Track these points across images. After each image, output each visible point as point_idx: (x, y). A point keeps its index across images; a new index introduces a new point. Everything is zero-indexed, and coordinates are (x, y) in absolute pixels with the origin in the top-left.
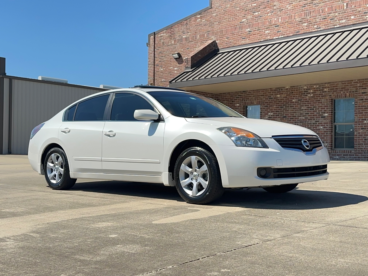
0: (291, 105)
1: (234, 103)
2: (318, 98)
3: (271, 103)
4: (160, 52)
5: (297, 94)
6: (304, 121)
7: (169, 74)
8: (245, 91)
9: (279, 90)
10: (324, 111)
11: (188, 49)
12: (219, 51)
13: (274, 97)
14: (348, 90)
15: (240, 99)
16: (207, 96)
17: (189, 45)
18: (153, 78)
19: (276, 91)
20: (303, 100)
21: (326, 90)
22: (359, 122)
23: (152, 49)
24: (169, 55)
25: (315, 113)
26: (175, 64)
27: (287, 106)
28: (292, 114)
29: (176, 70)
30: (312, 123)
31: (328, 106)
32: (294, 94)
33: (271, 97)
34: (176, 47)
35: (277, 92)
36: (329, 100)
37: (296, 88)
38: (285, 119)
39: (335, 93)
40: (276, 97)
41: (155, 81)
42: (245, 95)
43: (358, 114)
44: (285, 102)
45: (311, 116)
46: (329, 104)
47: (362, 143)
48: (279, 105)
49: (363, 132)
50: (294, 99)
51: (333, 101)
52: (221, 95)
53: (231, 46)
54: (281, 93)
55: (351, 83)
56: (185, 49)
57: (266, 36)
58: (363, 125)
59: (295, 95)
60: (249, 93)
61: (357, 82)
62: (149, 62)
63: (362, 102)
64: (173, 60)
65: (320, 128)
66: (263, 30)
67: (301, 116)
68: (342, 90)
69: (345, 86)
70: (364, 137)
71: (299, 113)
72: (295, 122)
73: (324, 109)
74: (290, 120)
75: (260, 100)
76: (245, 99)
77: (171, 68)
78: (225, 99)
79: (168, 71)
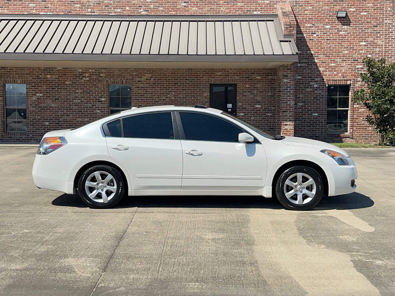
0: (64, 87)
2: (95, 82)
3: (39, 83)
5: (70, 77)
6: (80, 104)
8: (5, 68)
9: (49, 70)
10: (101, 95)
13: (44, 77)
14: (125, 77)
19: (46, 71)
20: (78, 83)
21: (102, 75)
25: (91, 96)
27: (60, 88)
28: (65, 97)
30: (88, 107)
31: (105, 91)
32: (67, 75)
33: (39, 76)
37: (69, 70)
38: (58, 101)
39: (112, 79)
40: (46, 77)
42: (4, 72)
44: (57, 84)
45: (87, 99)
46: (106, 89)
48: (49, 87)
50: (67, 81)
54: (52, 73)
55: (128, 71)
57: (30, 10)
59: (68, 77)
60: (10, 70)
63: (138, 90)
65: (97, 112)
66: (27, 3)
67: (76, 99)
68: (119, 77)
69: (121, 73)
71: (74, 96)
72: (69, 105)
73: (101, 93)
74: (63, 103)
75: (25, 79)
76: (4, 76)
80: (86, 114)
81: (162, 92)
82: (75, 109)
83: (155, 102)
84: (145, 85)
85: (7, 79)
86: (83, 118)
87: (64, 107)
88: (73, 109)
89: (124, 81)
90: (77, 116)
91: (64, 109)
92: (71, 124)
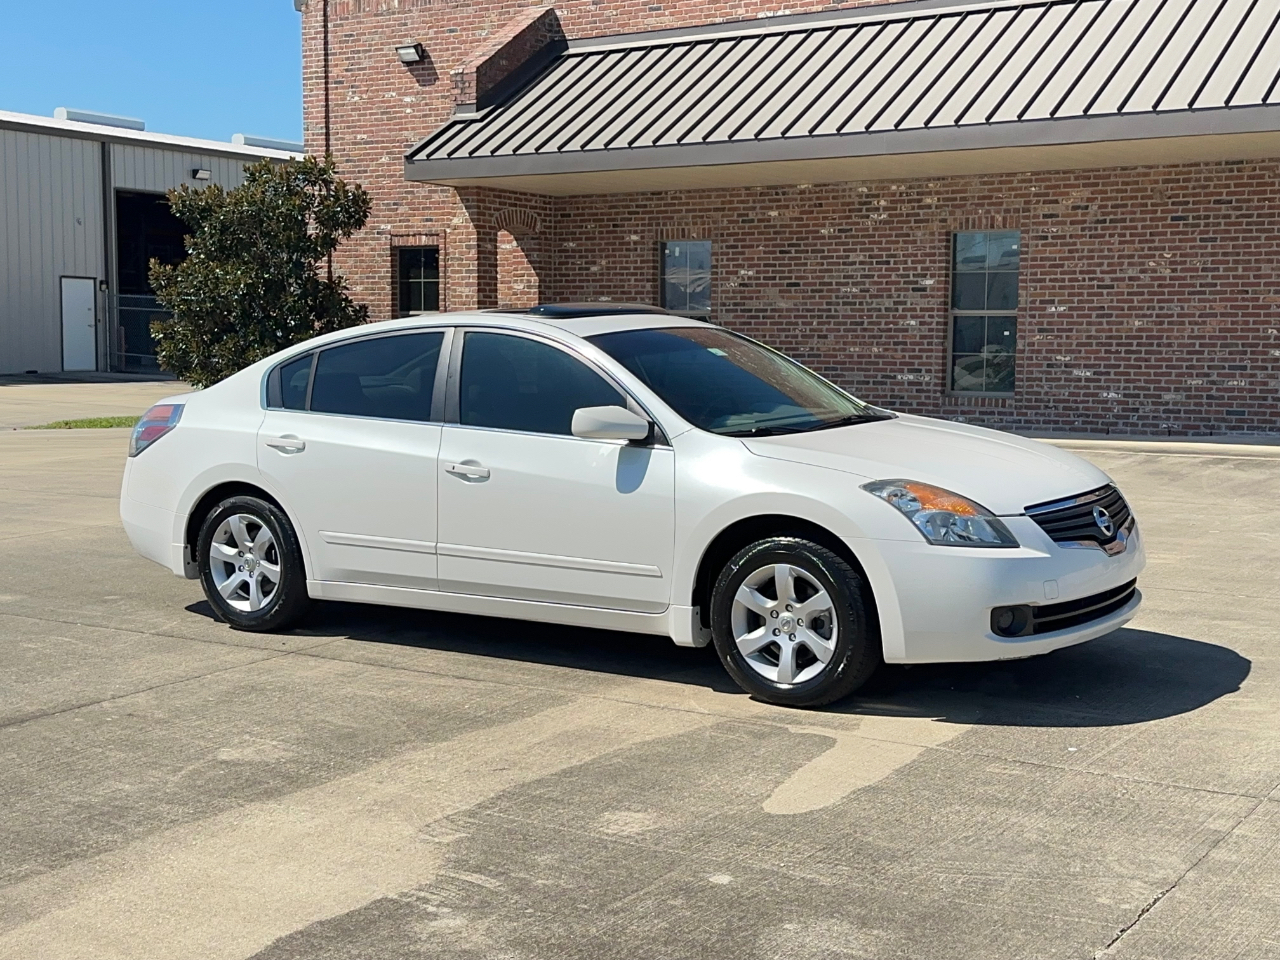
0: (815, 245)
1: (622, 232)
2: (905, 226)
3: (748, 237)
4: (346, 36)
5: (834, 212)
6: (858, 301)
7: (385, 117)
8: (660, 193)
9: (775, 193)
10: (922, 269)
11: (451, 31)
12: (567, 48)
13: (760, 217)
14: (1001, 204)
15: (643, 219)
16: (529, 204)
17: (456, 18)
19: (767, 198)
20: (856, 230)
21: (928, 201)
22: (1031, 309)
23: (317, 22)
24: (382, 50)
25: (894, 274)
26: (406, 83)
27: (802, 248)
28: (818, 277)
29: (412, 106)
30: (883, 308)
31: (934, 255)
32: (824, 208)
34: (409, 21)
35: (770, 201)
36: (940, 234)
37: (833, 191)
38: (796, 291)
39: (958, 212)
40: (766, 217)
41: (332, 137)
42: (657, 206)
43: (1029, 284)
44: (795, 236)
45: (881, 283)
46: (939, 249)
47: (1041, 375)
48: (774, 246)
49: (1045, 340)
50: (824, 226)
51: (952, 238)
52: (577, 199)
53: (608, 32)
54: (783, 203)
55: (1011, 182)
56: (443, 32)
57: (733, 7)
58: (1045, 320)
59: (828, 212)
60: (672, 199)
61: (1031, 181)
62: (305, 68)
63: (1043, 245)
64: (399, 66)
65: (909, 325)
67: (847, 284)
68: (982, 205)
69: (989, 190)
70: (1045, 358)
71: (842, 274)
72: (828, 304)
73: (924, 262)
74: (811, 297)
75: (712, 225)
76: (658, 218)
77: (392, 97)
78: (589, 215)
79: (380, 107)
80: (875, 333)
81: (1126, 253)
82: (844, 317)
83: (1099, 287)
84: (1069, 229)
85: (664, 228)
86: (865, 343)
87: (813, 310)
88: (838, 317)
89: (997, 216)
90: (850, 339)
91: (812, 317)
92: (832, 365)
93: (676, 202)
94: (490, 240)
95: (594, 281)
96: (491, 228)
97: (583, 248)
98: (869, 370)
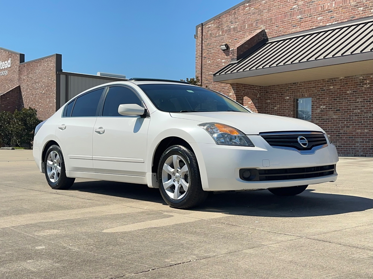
0: (345, 97)
1: (284, 96)
3: (323, 96)
4: (207, 44)
5: (351, 85)
6: (360, 114)
7: (217, 66)
8: (296, 83)
9: (332, 81)
11: (236, 39)
12: (268, 41)
13: (327, 89)
15: (290, 92)
16: (255, 89)
17: (237, 36)
18: (200, 71)
19: (329, 82)
20: (359, 91)
23: (200, 41)
24: (217, 47)
25: (372, 105)
26: (223, 56)
27: (341, 98)
28: (346, 107)
29: (224, 62)
30: (368, 116)
32: (348, 85)
33: (323, 88)
34: (224, 38)
35: (330, 83)
37: (351, 79)
38: (339, 112)
40: (329, 88)
41: (203, 74)
42: (295, 87)
44: (339, 94)
45: (368, 108)
48: (332, 98)
50: (348, 90)
52: (271, 87)
53: (280, 35)
54: (334, 84)
57: (318, 23)
60: (299, 85)
62: (196, 54)
64: (221, 51)
66: (316, 17)
67: (356, 109)
71: (354, 106)
72: (350, 116)
74: (344, 114)
75: (312, 92)
76: (295, 91)
77: (219, 60)
78: (274, 91)
79: (216, 64)
80: (366, 125)
82: (355, 120)
85: (297, 94)
86: (362, 129)
87: (345, 118)
88: (353, 120)
90: (357, 127)
91: (344, 121)
92: (351, 136)
93: (301, 86)
94: (241, 100)
95: (275, 112)
96: (241, 96)
97: (272, 102)
98: (364, 138)
